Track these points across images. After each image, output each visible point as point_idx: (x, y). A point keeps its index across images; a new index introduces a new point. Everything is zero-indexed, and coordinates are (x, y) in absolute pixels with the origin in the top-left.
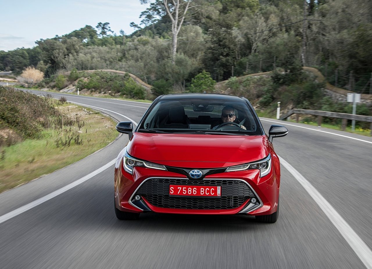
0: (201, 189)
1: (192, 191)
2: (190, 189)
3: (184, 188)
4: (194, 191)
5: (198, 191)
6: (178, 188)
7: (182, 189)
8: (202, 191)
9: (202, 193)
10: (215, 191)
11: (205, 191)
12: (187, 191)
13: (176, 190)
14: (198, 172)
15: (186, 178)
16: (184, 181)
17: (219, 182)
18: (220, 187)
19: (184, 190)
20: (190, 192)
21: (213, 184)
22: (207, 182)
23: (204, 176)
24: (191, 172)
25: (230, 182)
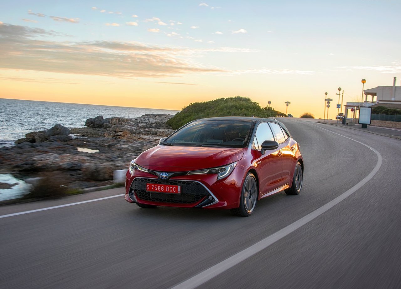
0: (167, 187)
1: (161, 188)
2: (159, 187)
3: (155, 186)
4: (162, 188)
5: (165, 188)
6: (152, 186)
7: (154, 186)
8: (167, 189)
9: (168, 190)
10: (176, 189)
11: (169, 189)
12: (158, 188)
13: (150, 187)
14: (166, 174)
15: (158, 178)
16: (156, 181)
17: (180, 183)
18: (180, 186)
19: (155, 188)
20: (159, 189)
21: (176, 183)
22: (172, 182)
23: (169, 178)
24: (161, 174)
25: (189, 183)
